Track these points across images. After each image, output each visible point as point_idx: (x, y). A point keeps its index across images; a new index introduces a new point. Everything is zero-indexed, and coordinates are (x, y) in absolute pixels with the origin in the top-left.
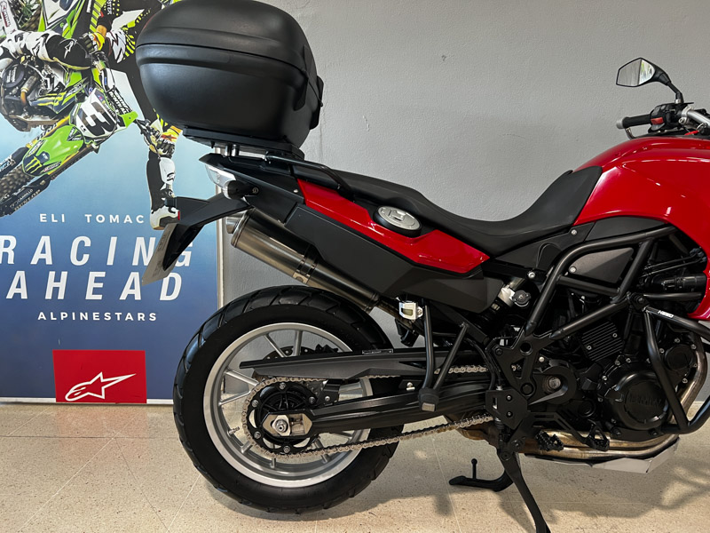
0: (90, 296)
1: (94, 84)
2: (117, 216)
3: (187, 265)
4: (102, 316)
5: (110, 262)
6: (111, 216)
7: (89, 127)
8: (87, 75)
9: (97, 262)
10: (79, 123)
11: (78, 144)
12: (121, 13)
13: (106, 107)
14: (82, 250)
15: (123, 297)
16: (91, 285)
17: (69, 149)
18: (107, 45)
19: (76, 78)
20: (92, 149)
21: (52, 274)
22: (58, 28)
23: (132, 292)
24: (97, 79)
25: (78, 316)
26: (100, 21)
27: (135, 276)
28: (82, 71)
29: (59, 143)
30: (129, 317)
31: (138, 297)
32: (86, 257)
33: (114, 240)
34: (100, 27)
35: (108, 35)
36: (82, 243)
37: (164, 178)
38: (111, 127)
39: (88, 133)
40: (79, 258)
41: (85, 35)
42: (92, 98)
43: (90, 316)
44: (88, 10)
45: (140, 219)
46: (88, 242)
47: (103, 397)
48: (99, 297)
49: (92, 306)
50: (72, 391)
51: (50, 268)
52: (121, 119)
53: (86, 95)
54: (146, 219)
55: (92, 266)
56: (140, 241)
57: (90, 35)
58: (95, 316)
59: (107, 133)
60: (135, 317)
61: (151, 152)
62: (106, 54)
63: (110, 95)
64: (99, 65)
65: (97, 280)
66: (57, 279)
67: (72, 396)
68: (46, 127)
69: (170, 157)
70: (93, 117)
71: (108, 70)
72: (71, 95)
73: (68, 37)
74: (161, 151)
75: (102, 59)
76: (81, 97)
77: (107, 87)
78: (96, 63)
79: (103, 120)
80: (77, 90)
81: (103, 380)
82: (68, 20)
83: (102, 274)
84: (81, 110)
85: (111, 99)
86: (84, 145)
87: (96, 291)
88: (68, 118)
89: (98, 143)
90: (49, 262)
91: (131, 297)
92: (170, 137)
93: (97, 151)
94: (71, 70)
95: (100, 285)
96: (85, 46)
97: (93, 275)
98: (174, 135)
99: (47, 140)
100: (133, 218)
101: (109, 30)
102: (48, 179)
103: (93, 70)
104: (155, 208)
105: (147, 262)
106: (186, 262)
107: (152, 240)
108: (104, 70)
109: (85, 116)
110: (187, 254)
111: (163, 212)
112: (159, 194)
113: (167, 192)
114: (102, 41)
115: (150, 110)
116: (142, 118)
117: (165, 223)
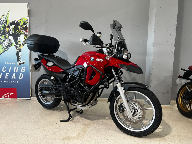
0: (6, 78)
1: (7, 38)
3: (24, 72)
4: (8, 82)
5: (10, 71)
6: (10, 63)
7: (6, 46)
8: (5, 37)
9: (7, 71)
10: (4, 46)
11: (4, 49)
12: (11, 26)
13: (9, 42)
14: (4, 69)
15: (12, 78)
16: (6, 76)
17: (2, 50)
18: (9, 31)
19: (3, 37)
20: (6, 50)
23: (14, 77)
24: (7, 37)
25: (4, 82)
26: (8, 27)
27: (14, 74)
28: (4, 36)
30: (13, 82)
31: (15, 78)
32: (5, 70)
33: (10, 67)
34: (8, 28)
35: (9, 29)
36: (4, 68)
37: (20, 56)
38: (10, 46)
39: (5, 47)
40: (4, 71)
42: (6, 41)
43: (6, 82)
44: (5, 25)
46: (6, 68)
47: (9, 97)
48: (8, 78)
49: (6, 80)
50: (3, 96)
52: (11, 45)
54: (16, 63)
55: (6, 72)
56: (15, 67)
57: (6, 29)
58: (7, 82)
59: (9, 47)
60: (14, 82)
61: (17, 51)
63: (9, 40)
64: (8, 35)
65: (7, 75)
67: (3, 97)
69: (21, 52)
70: (6, 44)
72: (2, 40)
73: (2, 30)
74: (19, 51)
75: (8, 34)
76: (4, 41)
77: (9, 39)
78: (7, 34)
79: (8, 45)
80: (3, 39)
81: (8, 94)
82: (2, 27)
83: (8, 74)
85: (10, 41)
86: (5, 50)
87: (7, 77)
88: (2, 45)
89: (7, 49)
91: (14, 78)
92: (20, 48)
93: (7, 51)
95: (8, 76)
96: (5, 32)
97: (6, 74)
98: (21, 48)
100: (14, 63)
101: (9, 28)
103: (6, 36)
104: (18, 61)
105: (17, 71)
106: (24, 71)
107: (18, 67)
108: (8, 36)
109: (5, 44)
110: (24, 70)
111: (19, 62)
112: (19, 58)
113: (20, 58)
114: (8, 30)
115: (17, 43)
116: (15, 45)
117: (20, 64)
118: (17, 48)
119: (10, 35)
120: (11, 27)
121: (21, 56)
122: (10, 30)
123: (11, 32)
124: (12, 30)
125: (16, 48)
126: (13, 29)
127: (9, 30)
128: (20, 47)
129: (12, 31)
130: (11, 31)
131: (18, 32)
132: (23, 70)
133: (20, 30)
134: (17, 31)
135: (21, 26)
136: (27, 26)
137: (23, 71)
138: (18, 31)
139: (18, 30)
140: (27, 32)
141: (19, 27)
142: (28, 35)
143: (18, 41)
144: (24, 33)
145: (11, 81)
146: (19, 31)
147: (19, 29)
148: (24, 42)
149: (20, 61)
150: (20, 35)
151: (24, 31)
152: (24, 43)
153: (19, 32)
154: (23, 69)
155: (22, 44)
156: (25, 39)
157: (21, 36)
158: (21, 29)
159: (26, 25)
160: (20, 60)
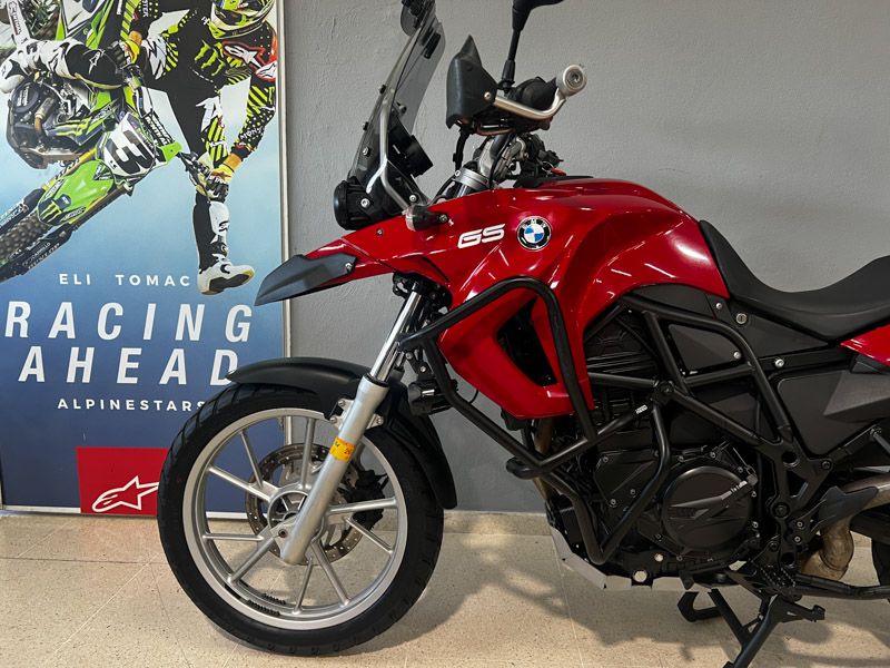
0: (122, 379)
1: (126, 108)
2: (156, 277)
3: (245, 340)
4: (137, 405)
5: (147, 336)
6: (148, 277)
7: (120, 162)
8: (118, 97)
9: (131, 336)
10: (108, 157)
11: (106, 184)
12: (160, 15)
13: (142, 136)
14: (112, 320)
15: (164, 380)
16: (124, 365)
17: (95, 191)
18: (143, 57)
19: (104, 99)
20: (124, 191)
21: (75, 351)
22: (80, 36)
23: (175, 374)
24: (130, 101)
25: (107, 404)
26: (133, 26)
27: (178, 354)
29: (83, 184)
30: (171, 406)
31: (182, 381)
32: (117, 330)
33: (152, 308)
34: (133, 33)
35: (144, 44)
36: (112, 311)
37: (216, 228)
38: (148, 163)
39: (119, 171)
40: (109, 331)
41: (115, 44)
42: (124, 125)
43: (123, 405)
44: (119, 11)
45: (185, 281)
46: (119, 311)
47: (139, 507)
48: (134, 380)
49: (124, 392)
50: (100, 499)
51: (73, 343)
52: (160, 151)
53: (116, 121)
54: (193, 281)
55: (124, 341)
56: (185, 309)
57: (121, 43)
58: (129, 405)
59: (143, 170)
60: (179, 406)
61: (198, 194)
62: (142, 68)
63: (146, 121)
64: (133, 82)
65: (131, 358)
66: (82, 357)
67: (100, 506)
68: (67, 163)
69: (222, 200)
70: (126, 149)
71: (144, 88)
72: (97, 122)
73: (94, 47)
74: (211, 193)
75: (136, 75)
76: (111, 124)
77: (142, 111)
78: (128, 80)
79: (137, 153)
80: (104, 115)
81: (139, 486)
82: (93, 24)
83: (138, 351)
84: (110, 140)
85: (148, 127)
86: (114, 186)
87: (130, 373)
88: (94, 151)
89: (132, 184)
90: (71, 335)
91: (174, 380)
92: (222, 175)
93: (130, 193)
94: (97, 89)
95: (135, 365)
96: (115, 58)
97: (126, 352)
98: (228, 172)
99: (67, 179)
100: (177, 280)
101: (145, 36)
102: (69, 229)
103: (126, 90)
104: (203, 267)
105: (195, 336)
106: (244, 336)
107: (201, 308)
108: (139, 90)
109: (115, 148)
110: (245, 326)
111: (214, 272)
112: (209, 248)
113: (219, 247)
114: (136, 51)
115: (197, 139)
116: (187, 151)
117: (217, 285)
118: (201, 176)
119: (149, 81)
120: (156, 29)
121: (223, 234)
122: (148, 48)
123: (154, 61)
124: (162, 45)
125: (194, 173)
126: (171, 38)
127: (142, 50)
128: (218, 170)
129: (161, 55)
130: (155, 52)
131: (209, 63)
132: (240, 325)
133: (219, 45)
134: (201, 54)
135: (230, 17)
136: (272, 19)
137: (237, 332)
138: (208, 54)
139: (206, 47)
140: (265, 59)
141: (215, 23)
142: (273, 83)
143: (204, 126)
144: (249, 69)
145: (158, 402)
146: (215, 54)
147: (212, 42)
148: (245, 130)
149: (218, 265)
150: (223, 80)
151: (249, 56)
152: (245, 140)
153: (212, 59)
154: (240, 317)
155: (234, 150)
156: (256, 109)
157: (224, 90)
158: (229, 38)
159: (260, 14)
160: (215, 260)
